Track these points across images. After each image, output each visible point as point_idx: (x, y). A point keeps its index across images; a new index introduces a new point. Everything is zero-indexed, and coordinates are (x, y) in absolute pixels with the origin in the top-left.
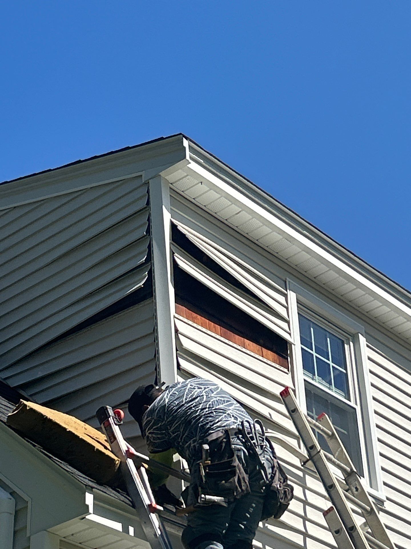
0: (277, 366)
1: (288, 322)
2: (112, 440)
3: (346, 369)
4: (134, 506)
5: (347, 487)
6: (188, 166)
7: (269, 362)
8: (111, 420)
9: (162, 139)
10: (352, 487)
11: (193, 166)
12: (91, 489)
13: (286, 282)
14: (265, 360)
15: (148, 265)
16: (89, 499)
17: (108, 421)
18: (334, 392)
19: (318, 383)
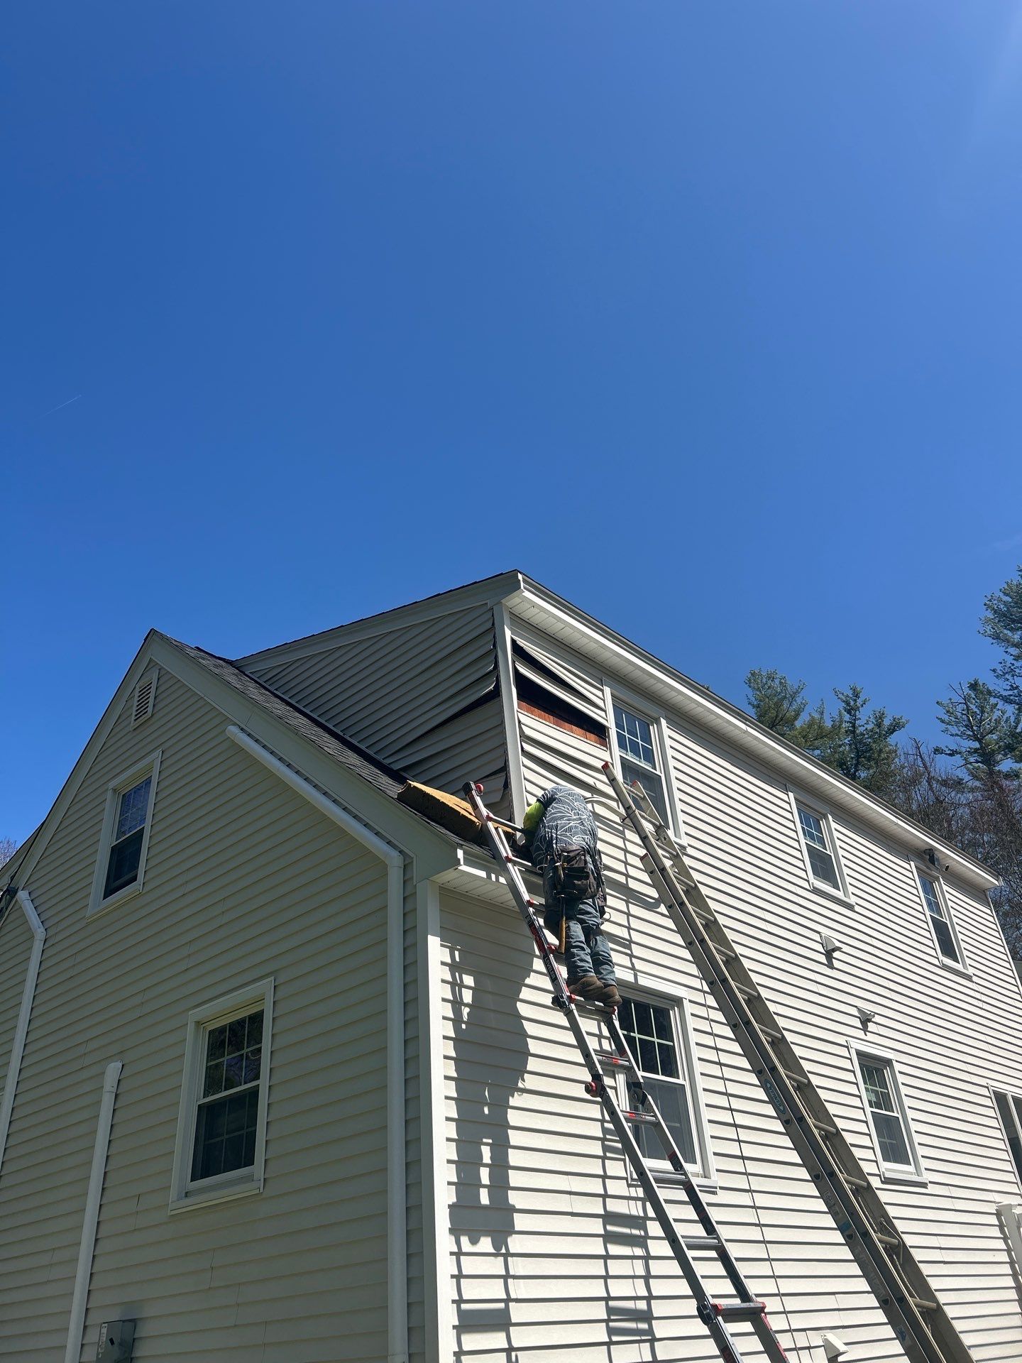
0: (598, 746)
1: (605, 711)
2: (475, 808)
3: (652, 746)
4: (494, 858)
5: (658, 837)
6: (522, 594)
7: (592, 743)
8: (474, 792)
9: (502, 574)
10: (662, 838)
11: (527, 594)
12: (461, 846)
13: (601, 679)
14: (589, 742)
15: (495, 672)
16: (460, 854)
17: (471, 793)
18: (644, 764)
19: (630, 757)
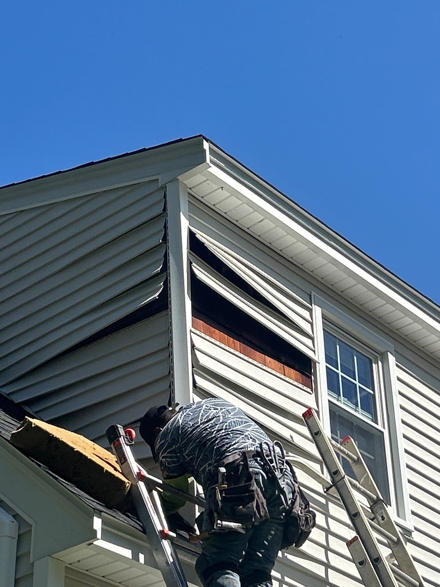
0: (300, 385)
1: (312, 339)
2: (122, 461)
3: (373, 390)
4: (144, 532)
5: (373, 516)
6: (208, 170)
7: (291, 381)
8: (122, 440)
9: (181, 140)
10: (378, 516)
11: (214, 170)
12: (99, 513)
13: (311, 296)
14: (287, 379)
15: (164, 274)
16: (97, 523)
17: (119, 440)
18: (361, 415)
19: (343, 404)
